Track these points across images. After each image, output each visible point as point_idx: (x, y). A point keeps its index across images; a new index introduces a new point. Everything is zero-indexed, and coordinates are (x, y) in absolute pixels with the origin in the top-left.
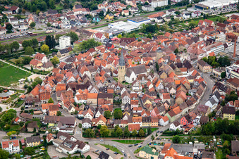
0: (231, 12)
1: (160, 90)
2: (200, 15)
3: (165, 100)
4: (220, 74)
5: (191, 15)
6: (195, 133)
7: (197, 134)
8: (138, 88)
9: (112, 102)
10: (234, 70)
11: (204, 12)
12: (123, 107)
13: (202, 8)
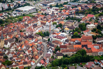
0: (34, 13)
1: (25, 49)
2: (20, 14)
3: (29, 53)
4: (47, 39)
5: (16, 14)
6: (49, 66)
7: (50, 67)
8: (13, 50)
9: (3, 58)
10: (54, 37)
11: (21, 13)
12: (9, 59)
13: (19, 11)
